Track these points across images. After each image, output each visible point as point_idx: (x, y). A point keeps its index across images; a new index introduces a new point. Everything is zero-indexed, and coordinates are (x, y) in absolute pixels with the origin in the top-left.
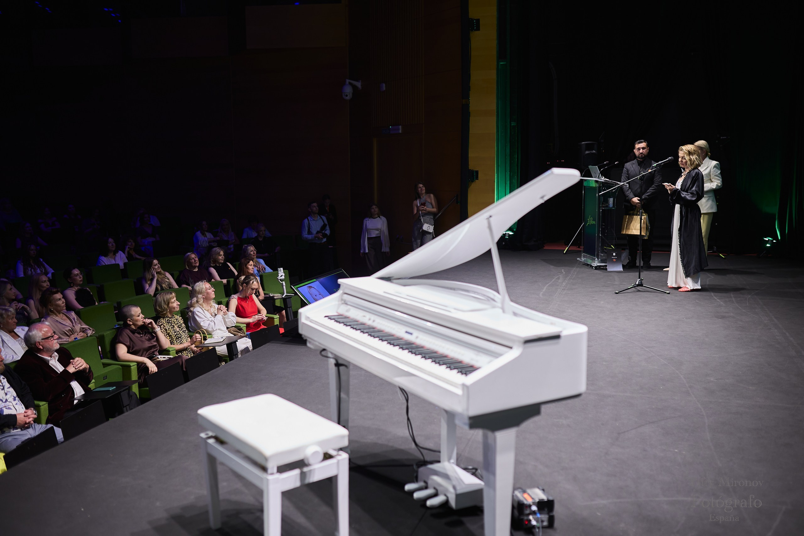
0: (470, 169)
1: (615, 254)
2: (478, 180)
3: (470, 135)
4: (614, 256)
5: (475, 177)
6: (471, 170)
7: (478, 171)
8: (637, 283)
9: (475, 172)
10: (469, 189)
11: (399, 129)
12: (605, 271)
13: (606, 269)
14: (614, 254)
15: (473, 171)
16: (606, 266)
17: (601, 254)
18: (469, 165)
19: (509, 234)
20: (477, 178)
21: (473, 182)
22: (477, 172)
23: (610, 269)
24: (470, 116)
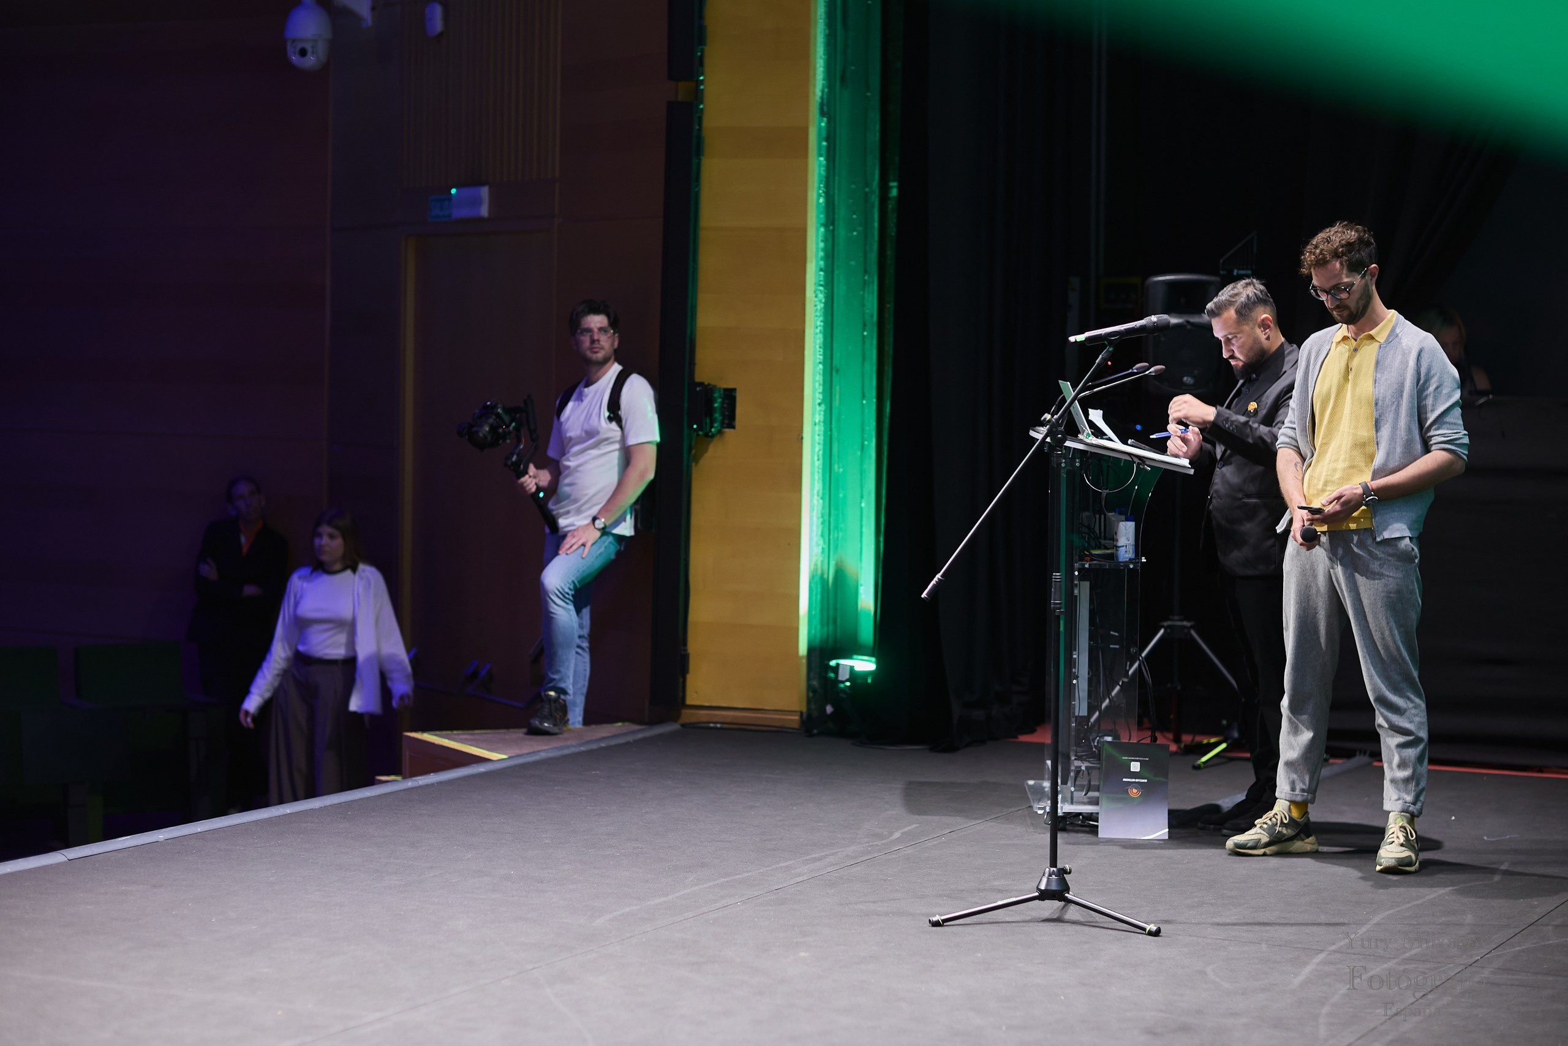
0: (698, 379)
1: (1138, 764)
2: (733, 427)
3: (703, 235)
4: (1135, 775)
5: (717, 415)
6: (701, 384)
7: (734, 390)
8: (1043, 887)
9: (716, 395)
10: (696, 471)
11: (478, 202)
12: (1089, 837)
13: (1094, 830)
14: (1135, 767)
15: (708, 391)
16: (1094, 817)
17: (1077, 763)
18: (694, 364)
19: (852, 668)
20: (729, 421)
21: (708, 436)
22: (730, 396)
23: (1106, 830)
24: (699, 152)
